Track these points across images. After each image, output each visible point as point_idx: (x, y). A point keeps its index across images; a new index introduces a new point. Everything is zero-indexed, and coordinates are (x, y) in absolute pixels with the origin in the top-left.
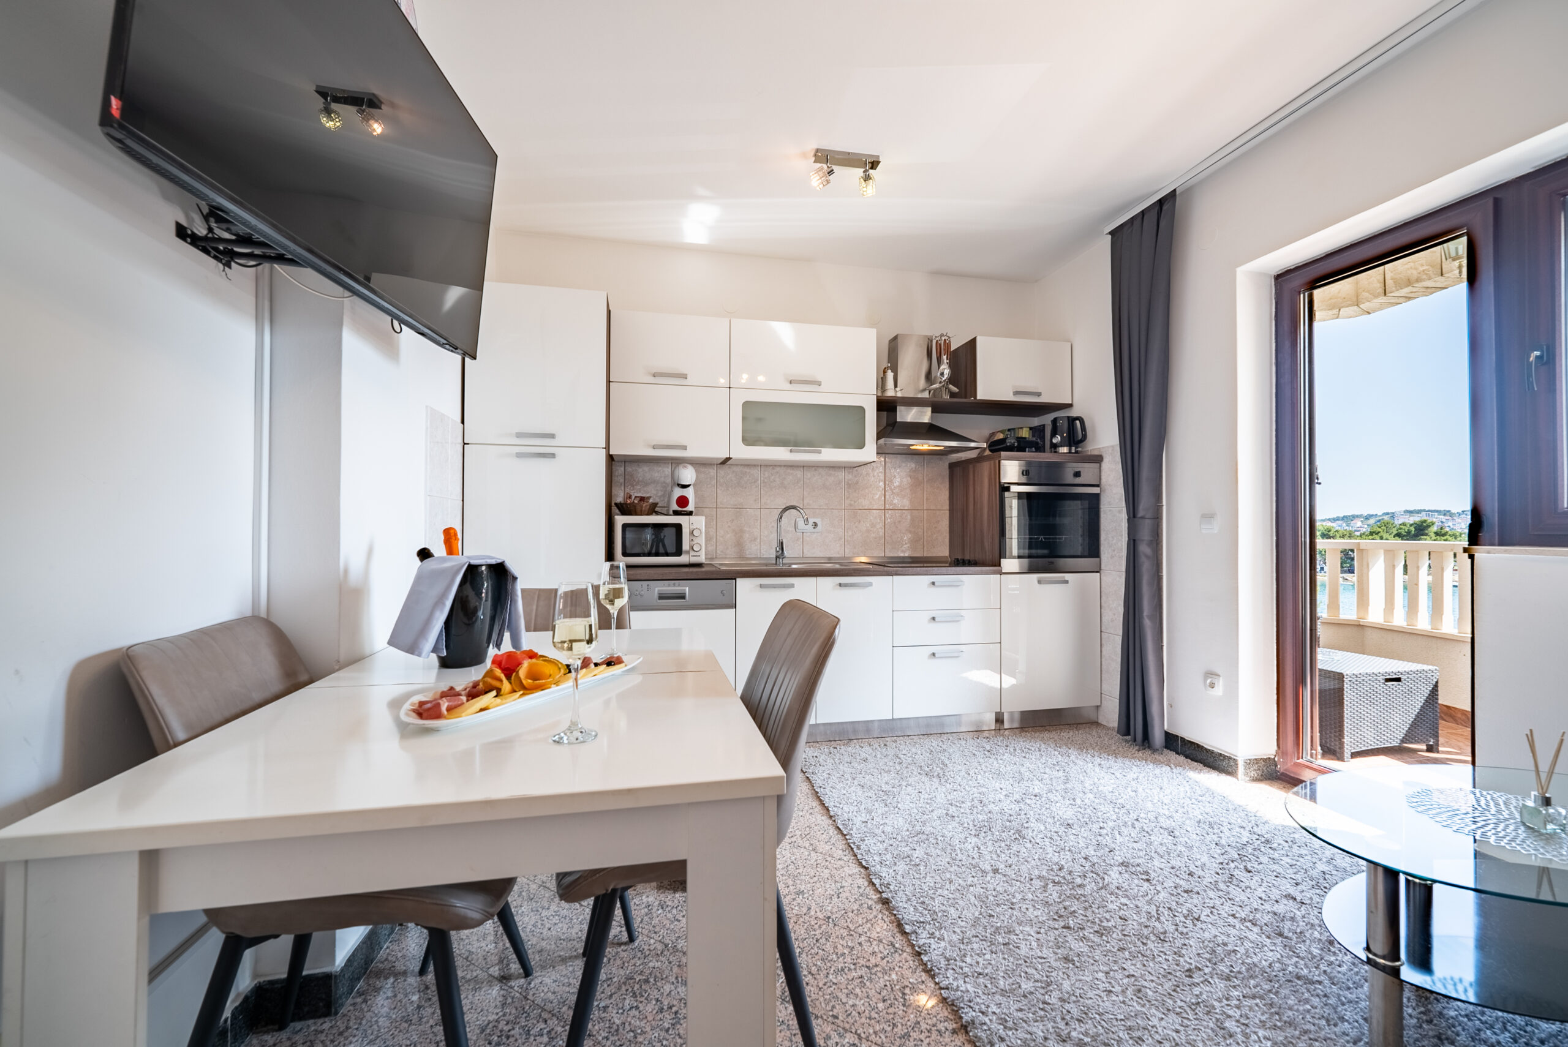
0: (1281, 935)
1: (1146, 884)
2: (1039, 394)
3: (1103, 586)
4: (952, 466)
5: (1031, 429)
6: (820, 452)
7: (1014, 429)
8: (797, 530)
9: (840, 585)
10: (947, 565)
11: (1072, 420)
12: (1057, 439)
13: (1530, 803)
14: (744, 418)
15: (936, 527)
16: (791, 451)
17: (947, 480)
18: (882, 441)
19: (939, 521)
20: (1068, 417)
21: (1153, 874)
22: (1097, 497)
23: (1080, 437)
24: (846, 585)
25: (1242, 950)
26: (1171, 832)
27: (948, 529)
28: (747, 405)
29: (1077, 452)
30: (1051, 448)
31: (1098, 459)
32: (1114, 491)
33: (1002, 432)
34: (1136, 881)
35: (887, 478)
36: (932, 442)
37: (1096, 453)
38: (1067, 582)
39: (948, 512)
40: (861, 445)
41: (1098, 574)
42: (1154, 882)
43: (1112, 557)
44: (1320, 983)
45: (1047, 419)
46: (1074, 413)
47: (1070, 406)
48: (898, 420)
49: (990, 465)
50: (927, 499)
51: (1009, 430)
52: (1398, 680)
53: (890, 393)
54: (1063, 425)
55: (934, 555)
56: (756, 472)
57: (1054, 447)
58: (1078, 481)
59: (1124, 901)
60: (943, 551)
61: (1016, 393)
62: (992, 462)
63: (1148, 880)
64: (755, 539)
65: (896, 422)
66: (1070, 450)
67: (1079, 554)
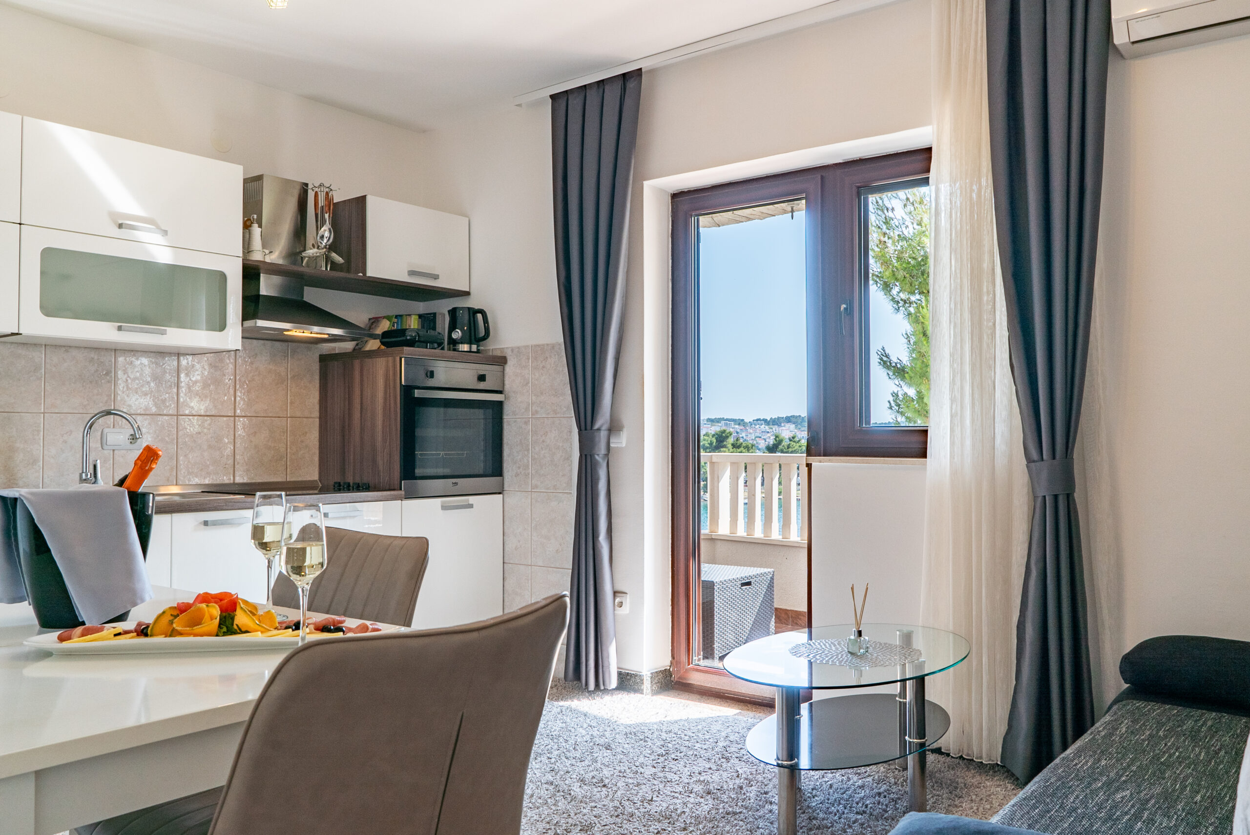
0: (709, 793)
1: (604, 789)
2: (436, 277)
3: (506, 509)
4: (325, 359)
5: (420, 316)
6: (163, 333)
7: (401, 316)
8: (105, 447)
9: (206, 523)
10: (316, 492)
11: (473, 312)
12: (457, 334)
13: (852, 637)
14: (42, 273)
15: (302, 442)
16: (120, 328)
17: (317, 377)
18: (249, 323)
19: (306, 433)
20: (469, 309)
21: (606, 781)
22: (500, 404)
23: (482, 333)
24: (215, 523)
25: (687, 810)
26: (608, 747)
27: (317, 444)
28: (48, 254)
29: (478, 352)
30: (449, 343)
31: (502, 361)
32: (519, 400)
33: (388, 318)
34: (595, 790)
35: (238, 372)
36: (316, 329)
37: (499, 354)
38: (471, 506)
39: (318, 420)
40: (222, 327)
41: (502, 495)
42: (609, 786)
43: (517, 475)
44: (740, 813)
45: (442, 308)
46: (473, 303)
47: (468, 294)
48: (261, 293)
49: (387, 362)
50: (291, 403)
51: (396, 317)
52: (749, 584)
53: (257, 256)
54: (464, 317)
55: (300, 479)
56: (38, 356)
57: (453, 343)
58: (482, 385)
59: (593, 804)
60: (312, 474)
61: (412, 273)
62: (390, 359)
63: (604, 786)
64: (35, 462)
65: (259, 295)
66: (470, 348)
67: (481, 472)
